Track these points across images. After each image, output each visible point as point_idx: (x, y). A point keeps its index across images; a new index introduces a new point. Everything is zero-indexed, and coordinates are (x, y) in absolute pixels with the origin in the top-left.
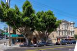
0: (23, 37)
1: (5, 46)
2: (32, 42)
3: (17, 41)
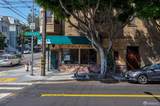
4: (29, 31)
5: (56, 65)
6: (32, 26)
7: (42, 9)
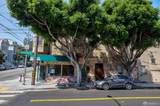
0: (69, 60)
1: (21, 85)
2: (91, 75)
3: (53, 71)
4: (24, 50)
5: (43, 77)
6: (27, 47)
7: (35, 35)
